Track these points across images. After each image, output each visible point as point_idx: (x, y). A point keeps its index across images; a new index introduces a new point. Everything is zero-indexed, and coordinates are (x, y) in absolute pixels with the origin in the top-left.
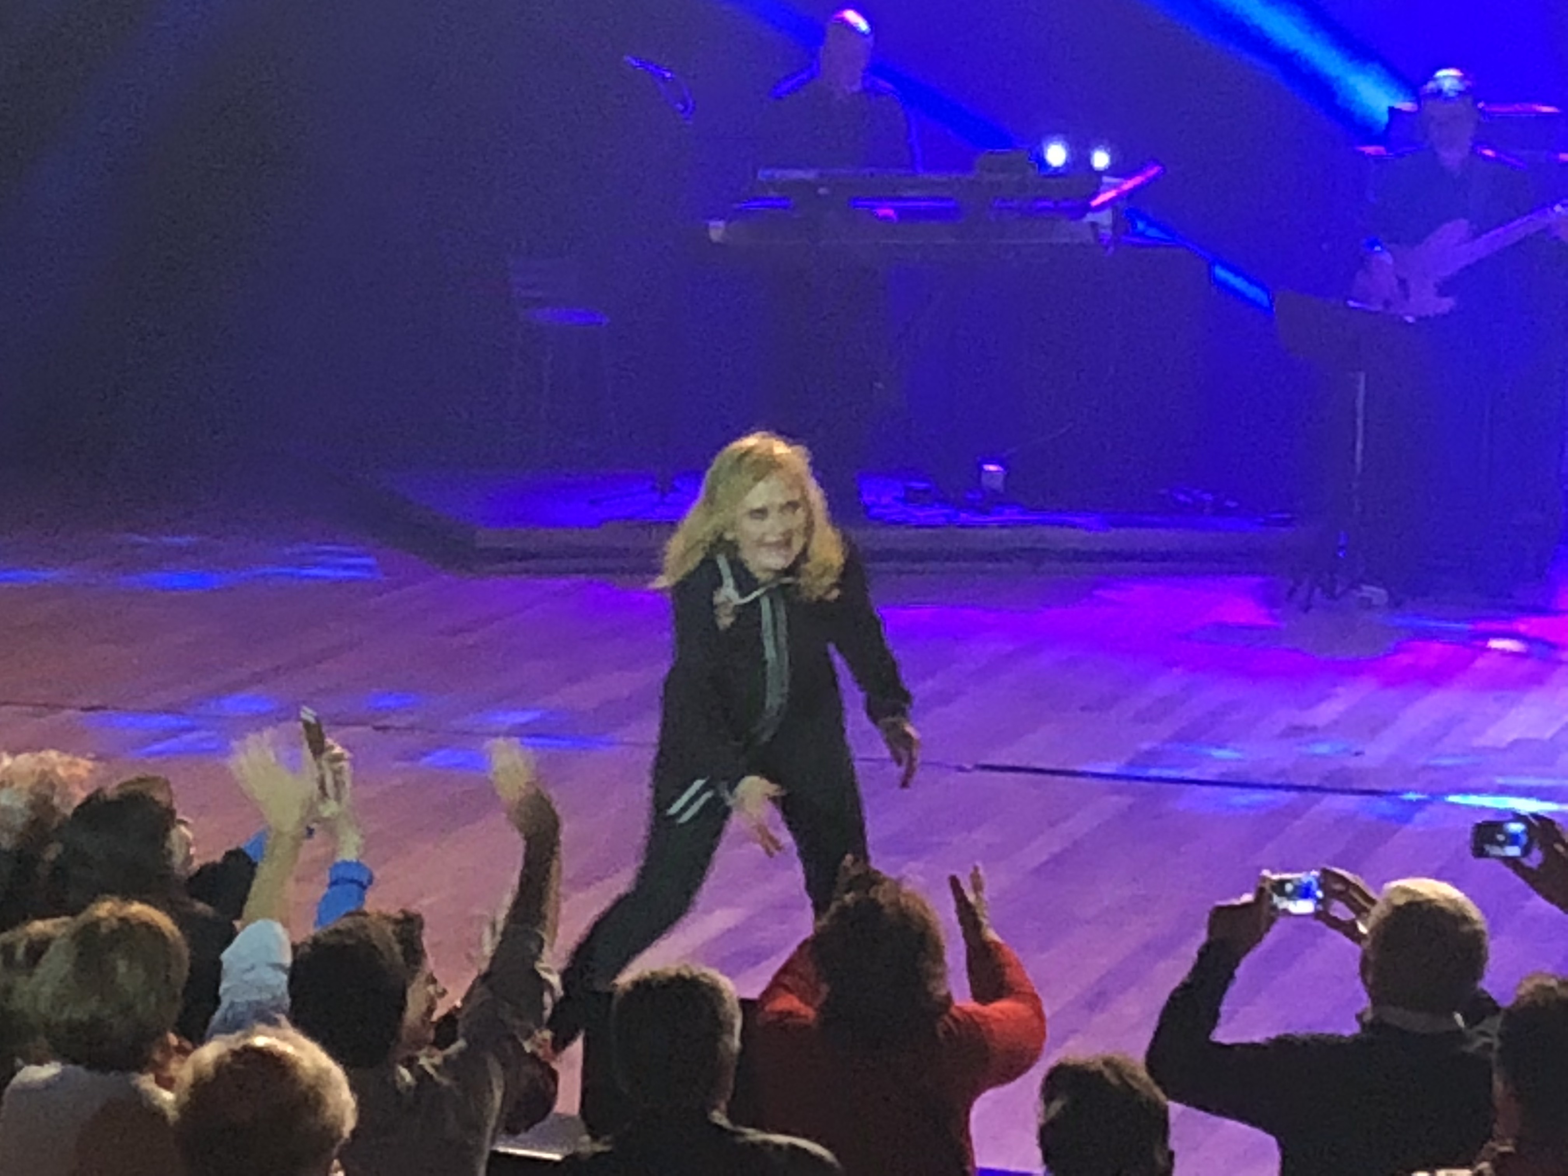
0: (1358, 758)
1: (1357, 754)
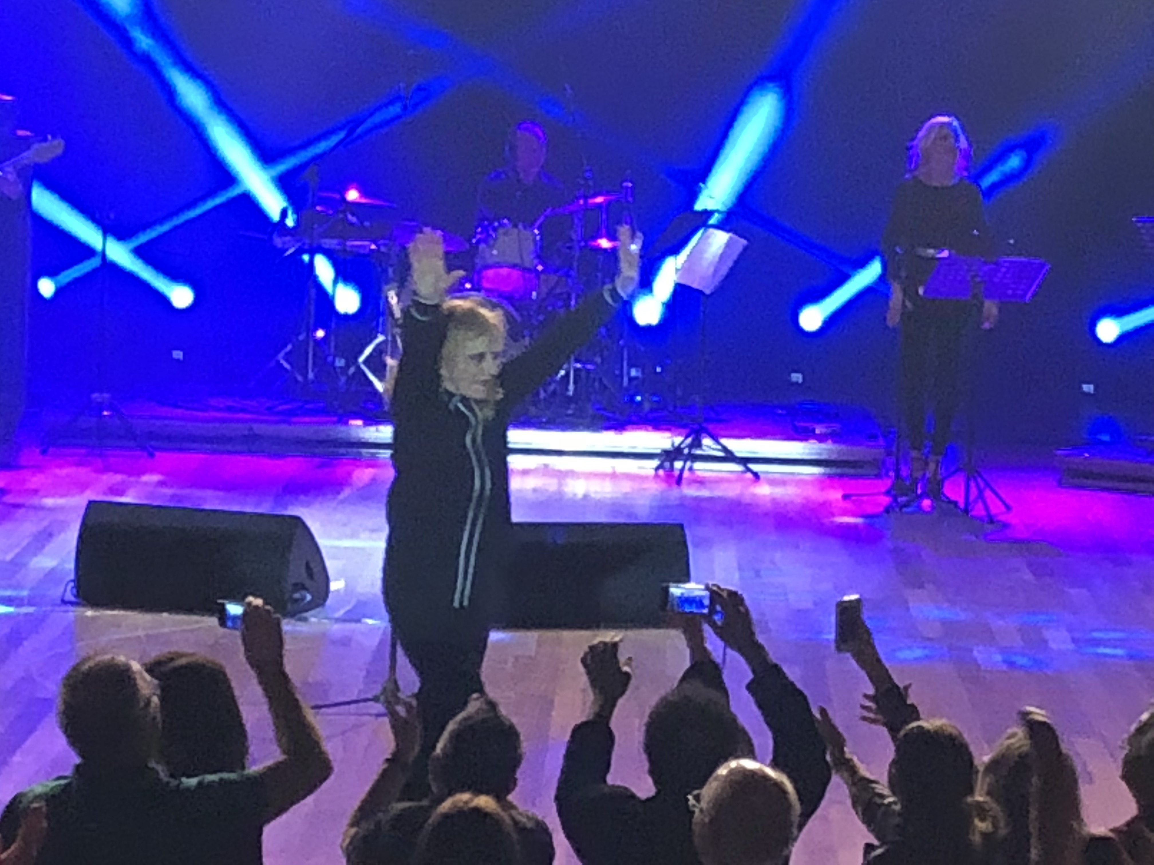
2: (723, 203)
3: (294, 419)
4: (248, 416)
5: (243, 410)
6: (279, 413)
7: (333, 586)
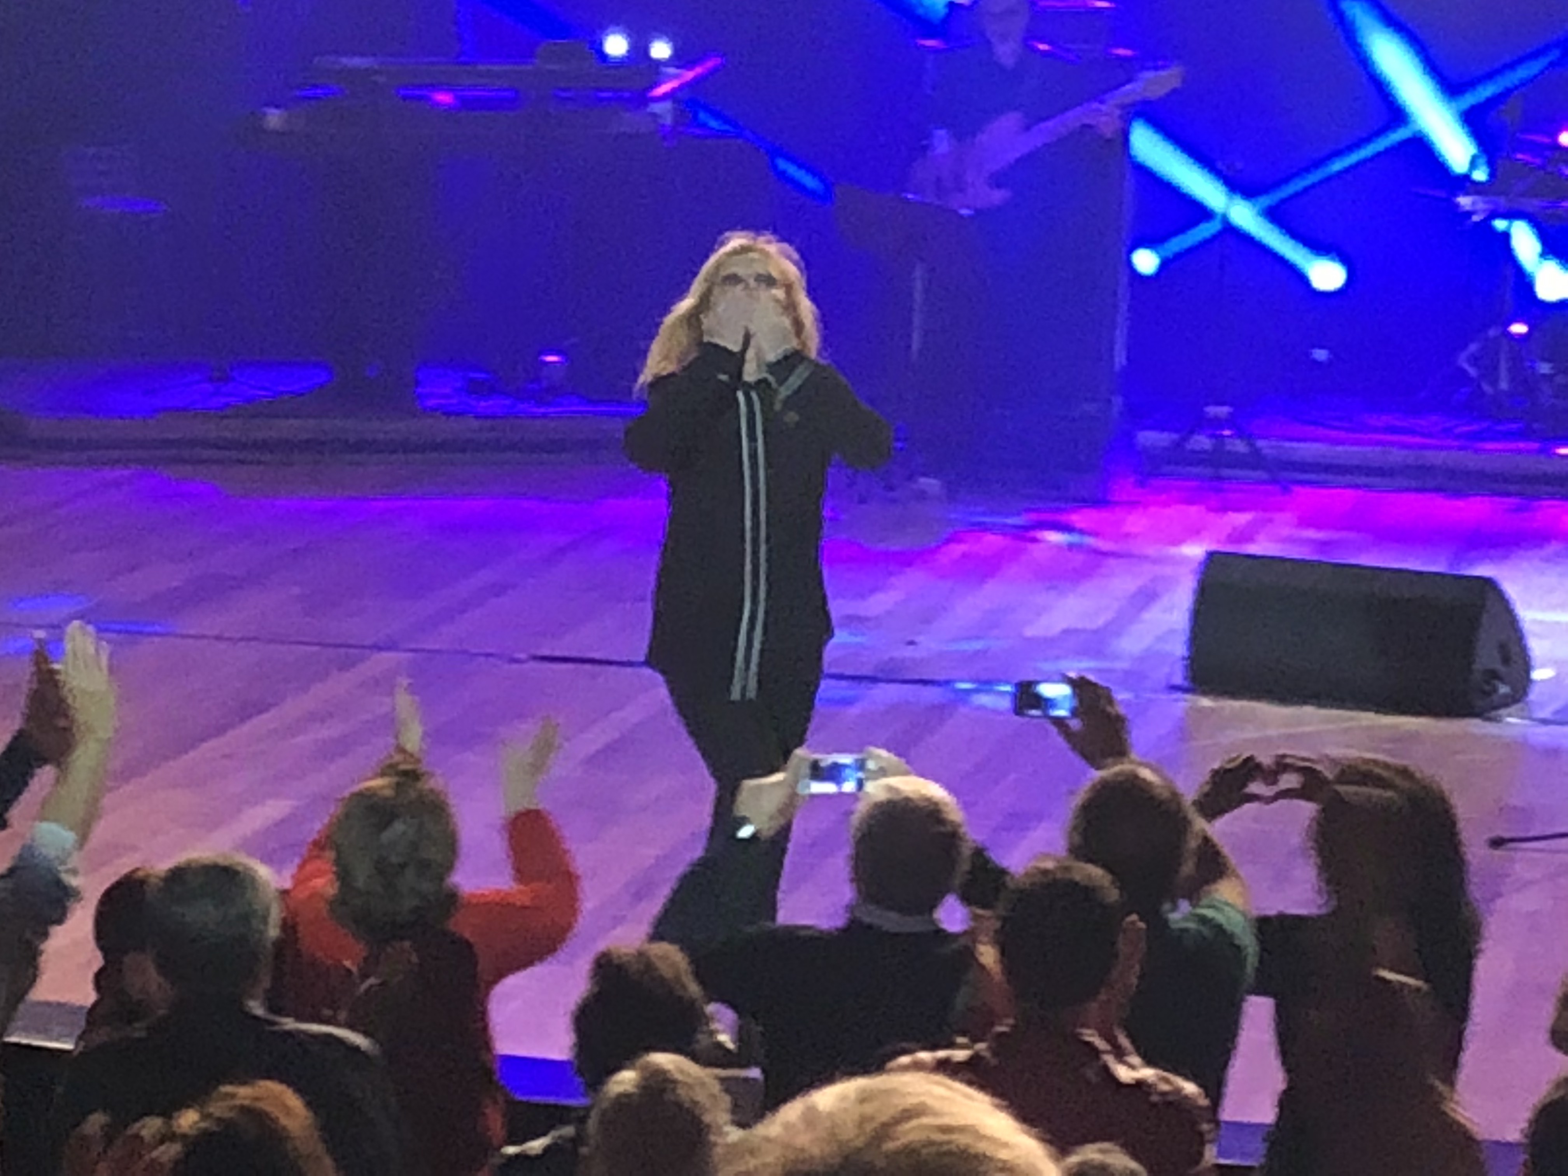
0: (911, 647)
1: (911, 643)
3: (1480, 445)
4: (1418, 440)
5: (1411, 432)
6: (1458, 437)
7: (1537, 675)
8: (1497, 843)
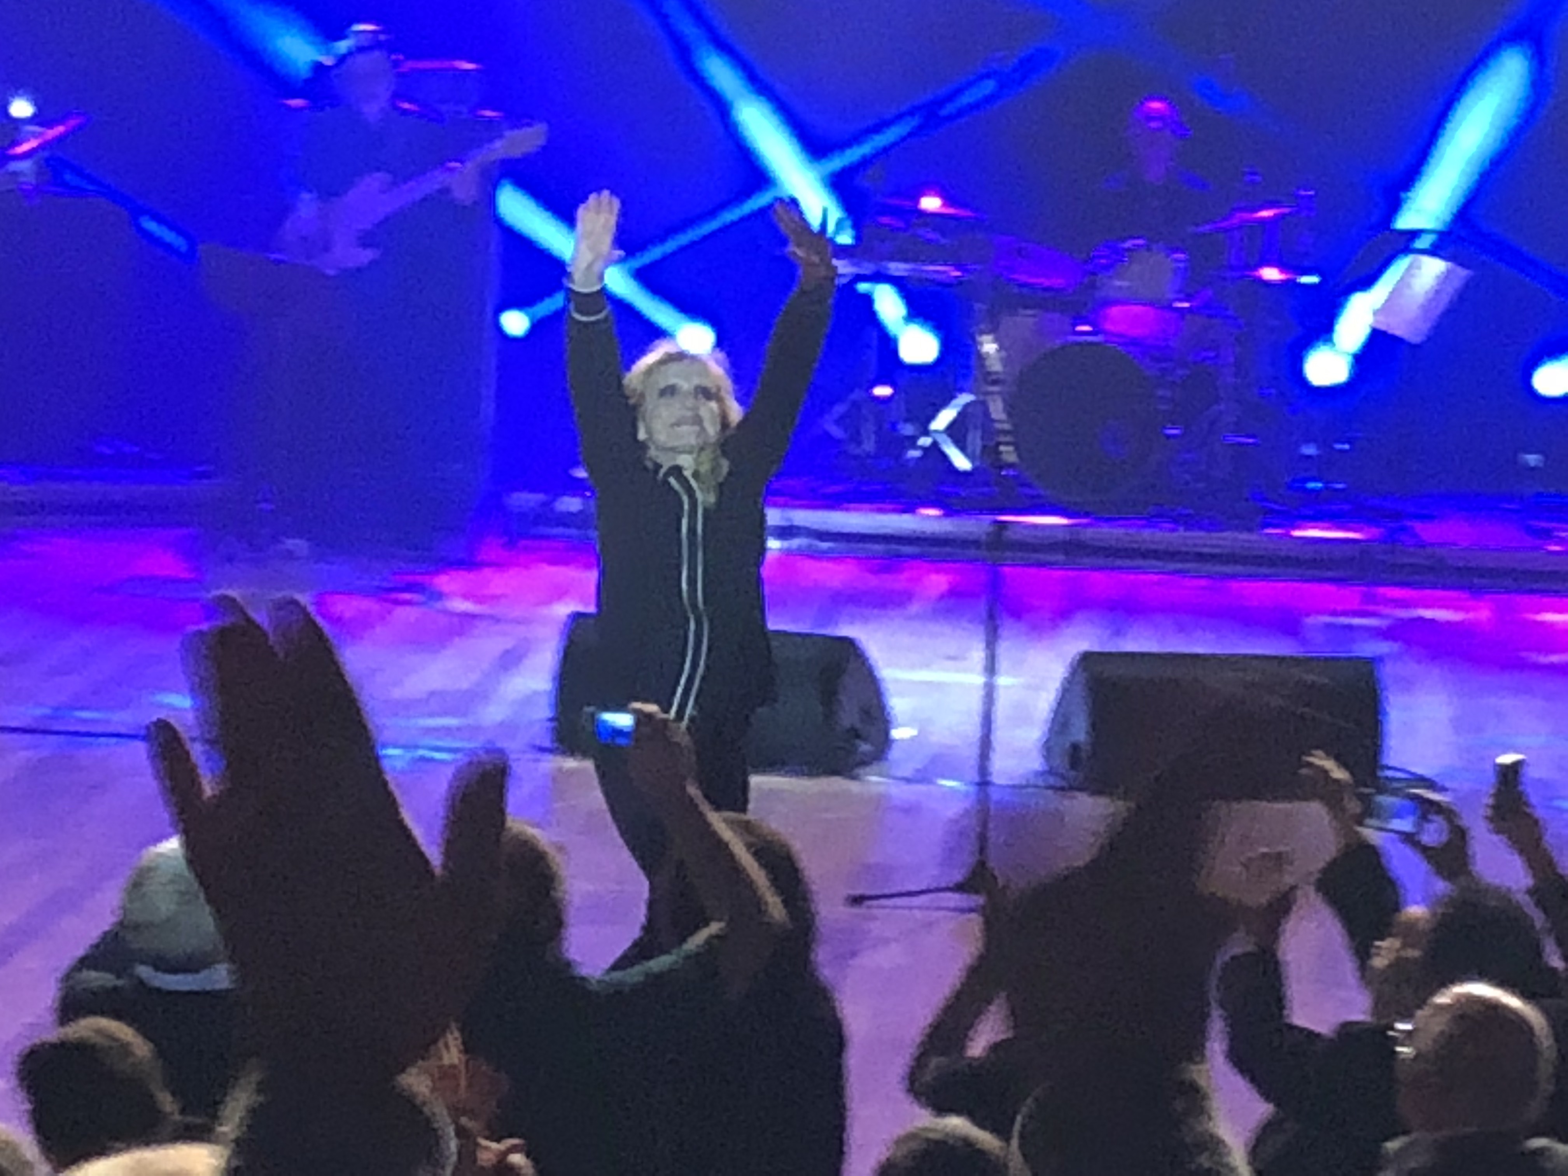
2: (1438, 218)
3: (846, 506)
5: (778, 492)
7: (896, 733)
8: (857, 900)
